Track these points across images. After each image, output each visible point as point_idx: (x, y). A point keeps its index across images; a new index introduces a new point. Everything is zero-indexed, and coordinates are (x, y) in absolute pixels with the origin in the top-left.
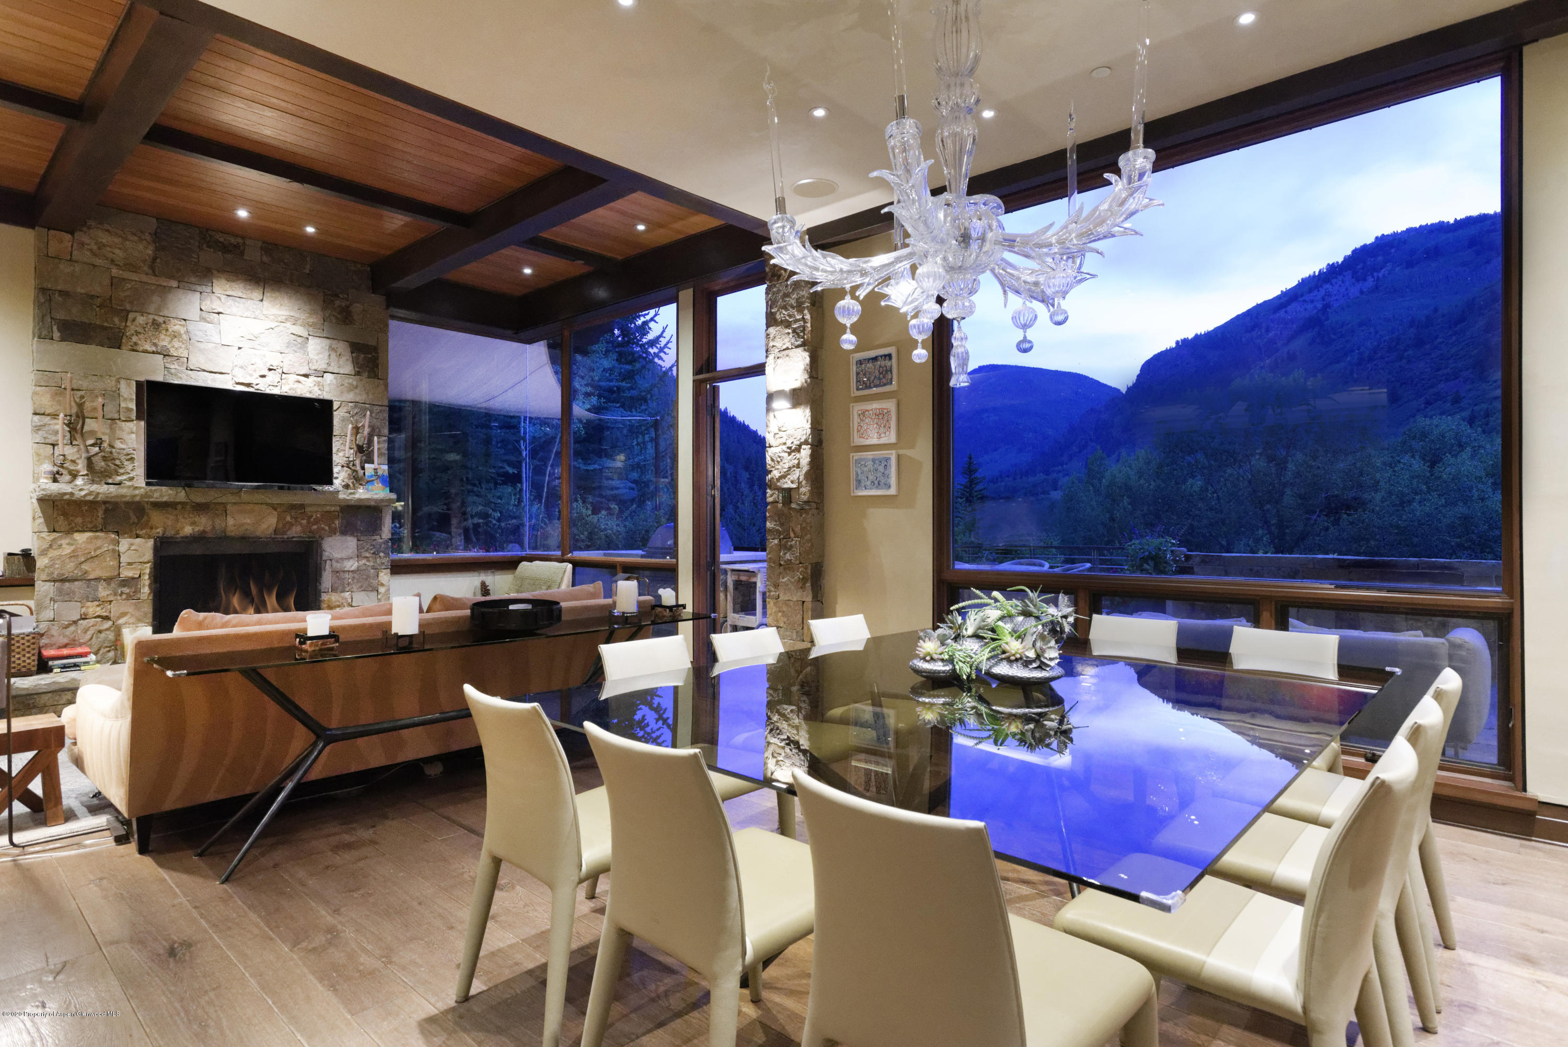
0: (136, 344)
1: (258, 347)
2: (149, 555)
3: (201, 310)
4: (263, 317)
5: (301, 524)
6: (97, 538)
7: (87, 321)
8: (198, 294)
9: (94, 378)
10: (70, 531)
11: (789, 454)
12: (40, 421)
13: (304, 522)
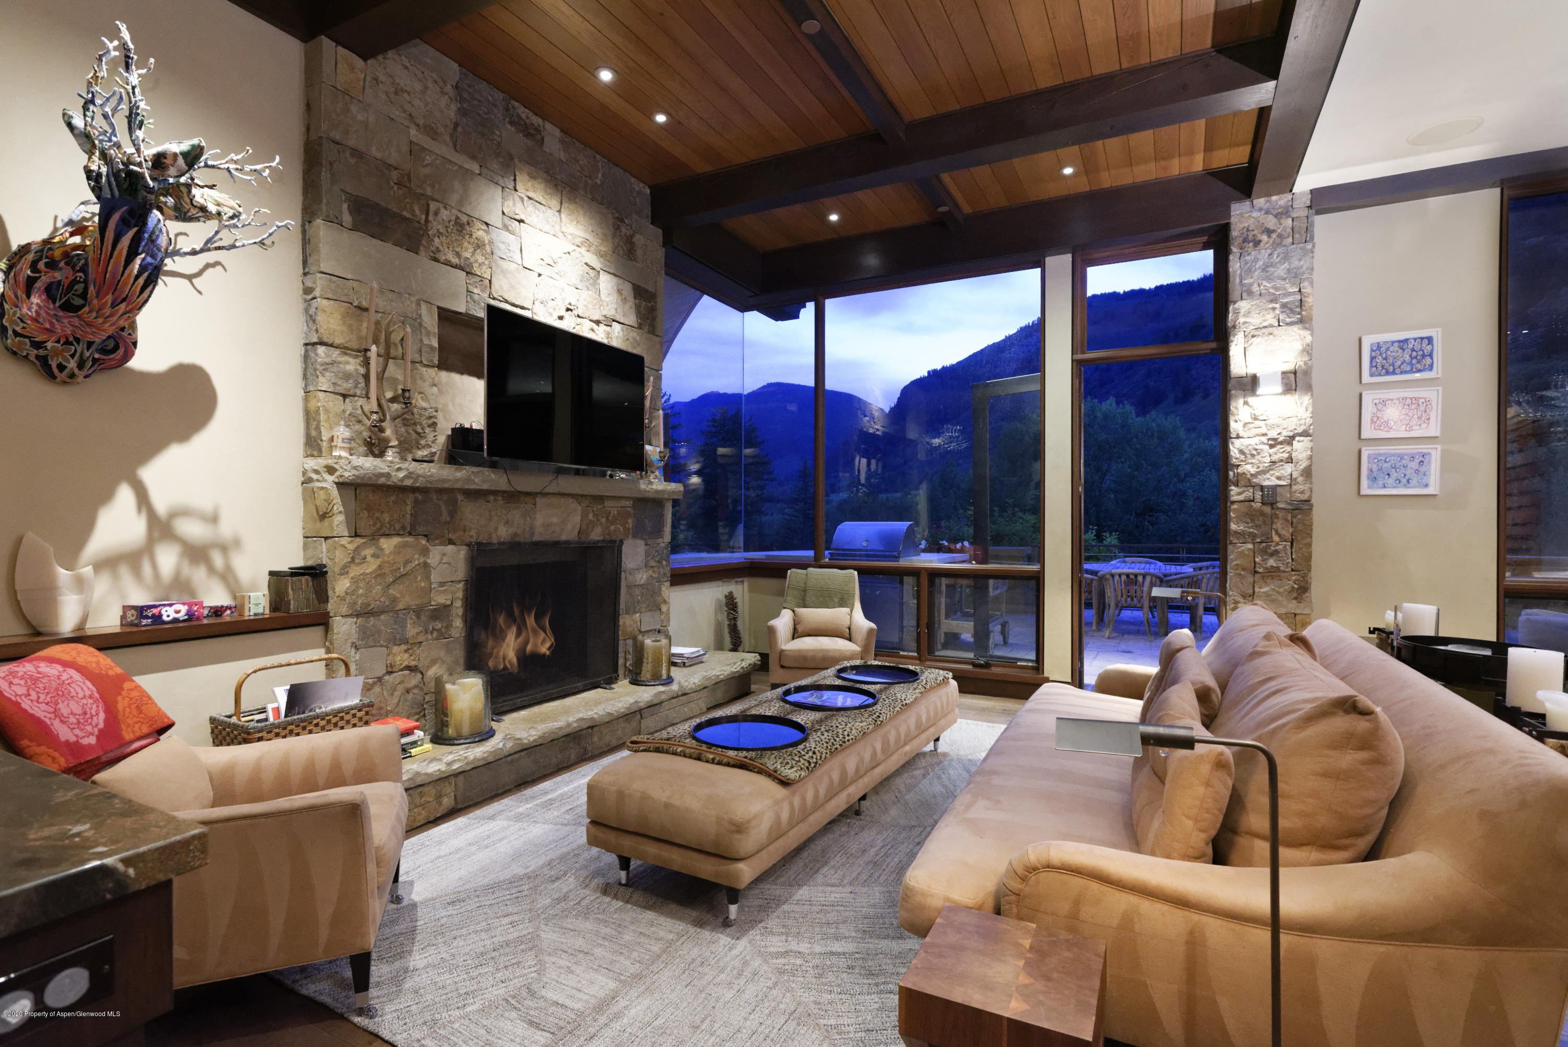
0: (438, 250)
1: (556, 276)
2: (461, 571)
3: (503, 213)
4: (560, 235)
5: (601, 524)
6: (405, 545)
7: (383, 204)
8: (500, 188)
9: (391, 295)
10: (375, 537)
11: (1271, 446)
12: (327, 356)
13: (604, 520)
